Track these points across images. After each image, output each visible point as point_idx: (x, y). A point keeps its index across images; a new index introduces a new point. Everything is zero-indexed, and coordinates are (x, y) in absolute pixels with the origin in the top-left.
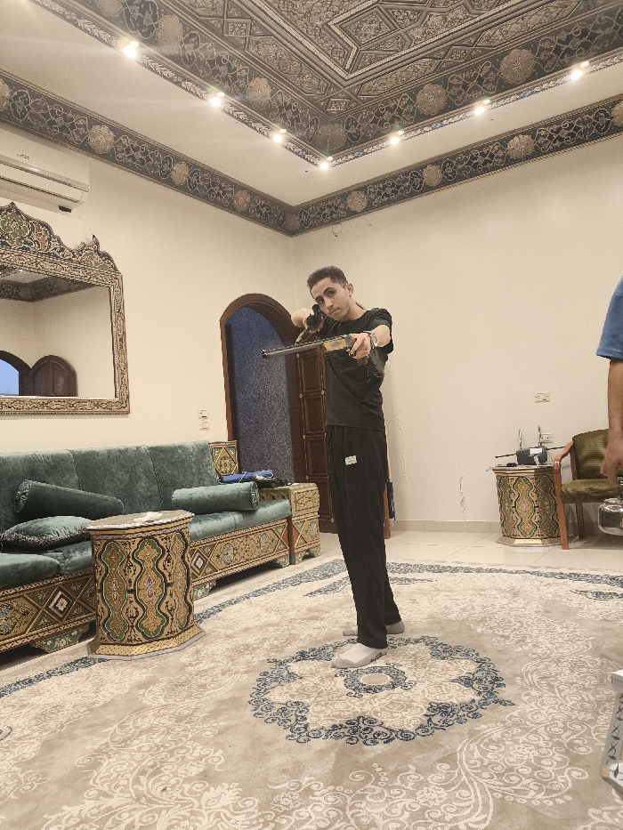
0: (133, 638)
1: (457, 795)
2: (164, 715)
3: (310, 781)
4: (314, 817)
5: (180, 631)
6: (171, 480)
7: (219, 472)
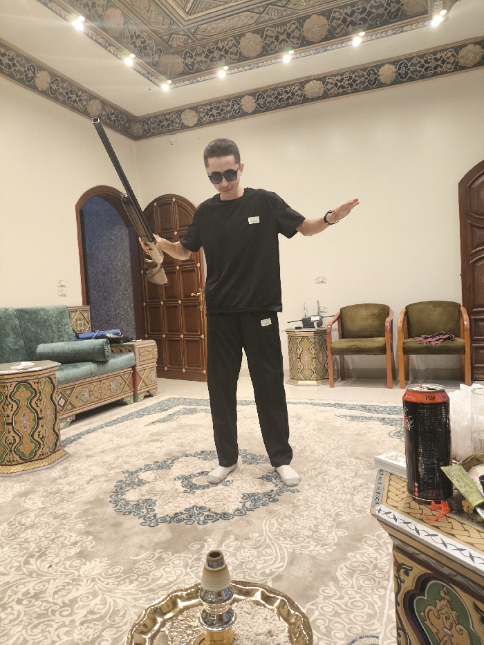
0: (12, 460)
1: (264, 553)
2: (43, 514)
3: (160, 553)
4: (165, 575)
5: (49, 453)
6: (35, 337)
7: (76, 331)
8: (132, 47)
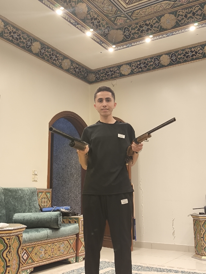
6: (14, 208)
7: (41, 206)
8: (92, 25)
